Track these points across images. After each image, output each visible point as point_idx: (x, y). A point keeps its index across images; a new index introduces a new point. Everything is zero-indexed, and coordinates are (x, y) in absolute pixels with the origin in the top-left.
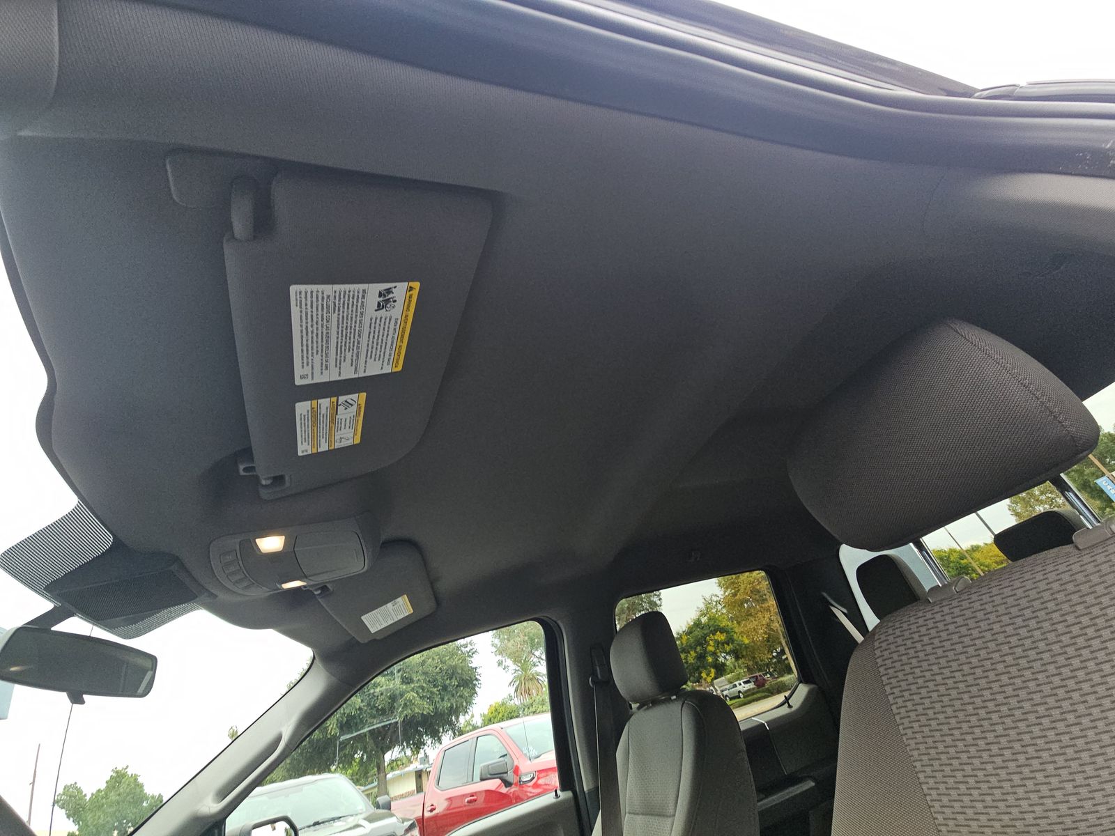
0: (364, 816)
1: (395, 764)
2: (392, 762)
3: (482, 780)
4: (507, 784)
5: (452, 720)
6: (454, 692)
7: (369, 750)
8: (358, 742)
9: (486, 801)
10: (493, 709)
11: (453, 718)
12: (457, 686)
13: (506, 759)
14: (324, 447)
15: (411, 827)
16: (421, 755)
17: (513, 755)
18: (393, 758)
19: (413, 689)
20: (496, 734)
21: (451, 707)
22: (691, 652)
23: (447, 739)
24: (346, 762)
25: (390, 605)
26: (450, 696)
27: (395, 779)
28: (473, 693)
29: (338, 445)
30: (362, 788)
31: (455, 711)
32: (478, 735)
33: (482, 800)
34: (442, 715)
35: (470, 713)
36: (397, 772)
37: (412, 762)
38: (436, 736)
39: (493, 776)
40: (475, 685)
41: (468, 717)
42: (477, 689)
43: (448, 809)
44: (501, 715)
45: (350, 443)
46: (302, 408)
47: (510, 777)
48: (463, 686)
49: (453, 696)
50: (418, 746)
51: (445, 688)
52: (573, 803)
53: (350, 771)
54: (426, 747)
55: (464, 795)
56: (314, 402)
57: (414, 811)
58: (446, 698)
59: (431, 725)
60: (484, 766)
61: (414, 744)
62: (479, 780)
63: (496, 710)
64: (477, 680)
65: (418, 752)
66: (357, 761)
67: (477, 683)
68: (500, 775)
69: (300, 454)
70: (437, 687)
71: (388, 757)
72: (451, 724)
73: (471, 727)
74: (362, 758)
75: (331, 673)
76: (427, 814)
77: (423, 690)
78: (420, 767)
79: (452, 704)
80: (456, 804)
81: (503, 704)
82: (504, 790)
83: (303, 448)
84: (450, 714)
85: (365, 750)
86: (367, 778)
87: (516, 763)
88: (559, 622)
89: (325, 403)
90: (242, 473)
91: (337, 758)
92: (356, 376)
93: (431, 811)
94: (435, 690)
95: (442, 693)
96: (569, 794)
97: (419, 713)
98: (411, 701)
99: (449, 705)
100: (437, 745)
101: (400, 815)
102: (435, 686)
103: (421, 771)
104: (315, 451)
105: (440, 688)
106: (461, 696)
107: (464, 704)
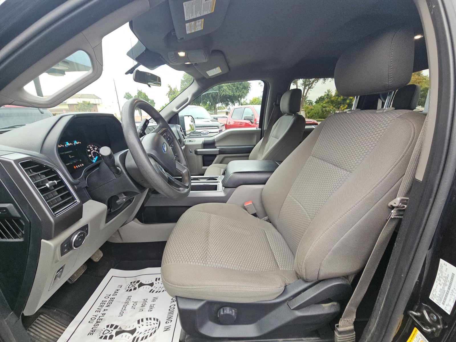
0: (210, 120)
1: (219, 108)
2: (219, 107)
3: (244, 119)
4: (252, 123)
5: (239, 99)
6: (241, 90)
7: (211, 102)
8: (208, 99)
9: (245, 125)
10: (254, 99)
11: (240, 99)
12: (242, 88)
13: (253, 116)
14: (193, 31)
15: (223, 126)
16: (228, 107)
17: (255, 115)
18: (219, 106)
19: (226, 86)
20: (251, 108)
21: (239, 95)
22: (341, 97)
23: (237, 104)
24: (205, 104)
25: (214, 69)
26: (239, 91)
27: (219, 112)
28: (248, 92)
29: (197, 30)
30: (210, 112)
31: (241, 97)
32: (245, 107)
33: (244, 125)
34: (236, 97)
35: (246, 99)
36: (220, 111)
37: (225, 109)
38: (233, 102)
39: (248, 120)
40: (249, 89)
41: (245, 100)
42: (249, 91)
43: (234, 124)
44: (256, 102)
45: (200, 29)
46: (187, 25)
47: (253, 121)
48: (244, 89)
49: (240, 91)
50: (227, 105)
51: (238, 88)
52: (261, 131)
53: (206, 106)
54: (229, 106)
55: (239, 122)
56: (190, 23)
57: (224, 122)
58: (238, 91)
59: (232, 99)
60: (246, 116)
61: (226, 104)
62: (243, 119)
63: (255, 100)
64: (250, 88)
65: (227, 106)
66: (208, 104)
67: (250, 89)
68: (250, 120)
69: (187, 33)
70: (235, 87)
71: (217, 105)
72: (239, 101)
73: (245, 103)
74: (209, 104)
75: (199, 85)
76: (228, 124)
77: (230, 87)
78: (228, 111)
79: (240, 94)
80: (236, 124)
81: (258, 98)
82: (250, 124)
83: (188, 32)
84: (239, 97)
85: (210, 102)
86: (211, 110)
87: (256, 118)
88: (269, 83)
89: (193, 23)
90: (172, 34)
91: (202, 102)
92: (201, 16)
93: (229, 123)
94: (234, 88)
95: (236, 89)
96: (260, 129)
97: (228, 94)
98: (225, 90)
99: (238, 94)
100: (233, 106)
101: (220, 122)
102: (234, 86)
103: (228, 112)
104: (191, 32)
105: (236, 87)
106: (243, 92)
107: (244, 95)
